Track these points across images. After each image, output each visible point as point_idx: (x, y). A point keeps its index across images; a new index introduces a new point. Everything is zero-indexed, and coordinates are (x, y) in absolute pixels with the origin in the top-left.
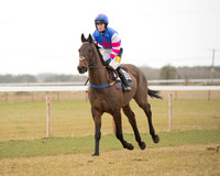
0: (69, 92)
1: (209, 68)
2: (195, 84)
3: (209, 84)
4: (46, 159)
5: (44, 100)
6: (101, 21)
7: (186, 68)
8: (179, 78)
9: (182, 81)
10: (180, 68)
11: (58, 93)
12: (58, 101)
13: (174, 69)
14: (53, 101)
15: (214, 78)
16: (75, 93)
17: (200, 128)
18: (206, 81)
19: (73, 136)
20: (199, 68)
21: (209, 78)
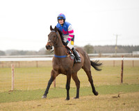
0: (26, 62)
1: (114, 47)
2: (106, 56)
3: (114, 57)
4: (11, 104)
5: (10, 67)
6: (61, 18)
7: (100, 46)
8: (96, 53)
9: (97, 54)
10: (96, 46)
11: (19, 62)
12: (19, 67)
13: (92, 47)
14: (16, 67)
15: (117, 52)
16: (30, 62)
17: (108, 84)
18: (112, 54)
19: (28, 89)
20: (108, 46)
21: (114, 52)
